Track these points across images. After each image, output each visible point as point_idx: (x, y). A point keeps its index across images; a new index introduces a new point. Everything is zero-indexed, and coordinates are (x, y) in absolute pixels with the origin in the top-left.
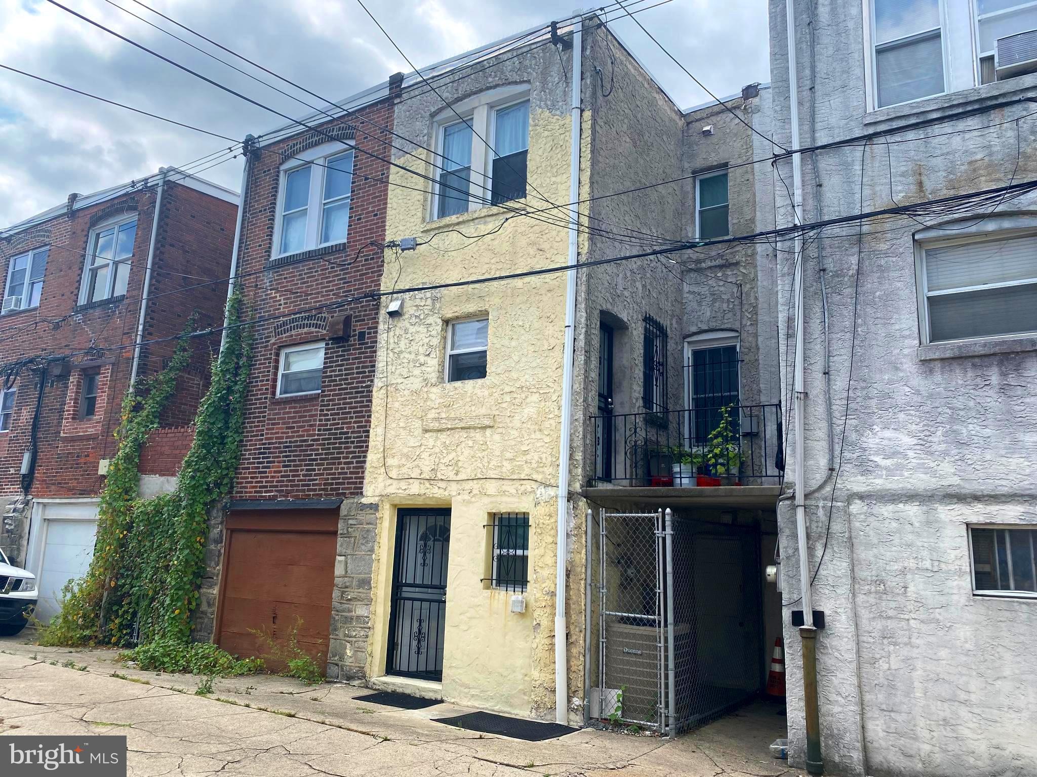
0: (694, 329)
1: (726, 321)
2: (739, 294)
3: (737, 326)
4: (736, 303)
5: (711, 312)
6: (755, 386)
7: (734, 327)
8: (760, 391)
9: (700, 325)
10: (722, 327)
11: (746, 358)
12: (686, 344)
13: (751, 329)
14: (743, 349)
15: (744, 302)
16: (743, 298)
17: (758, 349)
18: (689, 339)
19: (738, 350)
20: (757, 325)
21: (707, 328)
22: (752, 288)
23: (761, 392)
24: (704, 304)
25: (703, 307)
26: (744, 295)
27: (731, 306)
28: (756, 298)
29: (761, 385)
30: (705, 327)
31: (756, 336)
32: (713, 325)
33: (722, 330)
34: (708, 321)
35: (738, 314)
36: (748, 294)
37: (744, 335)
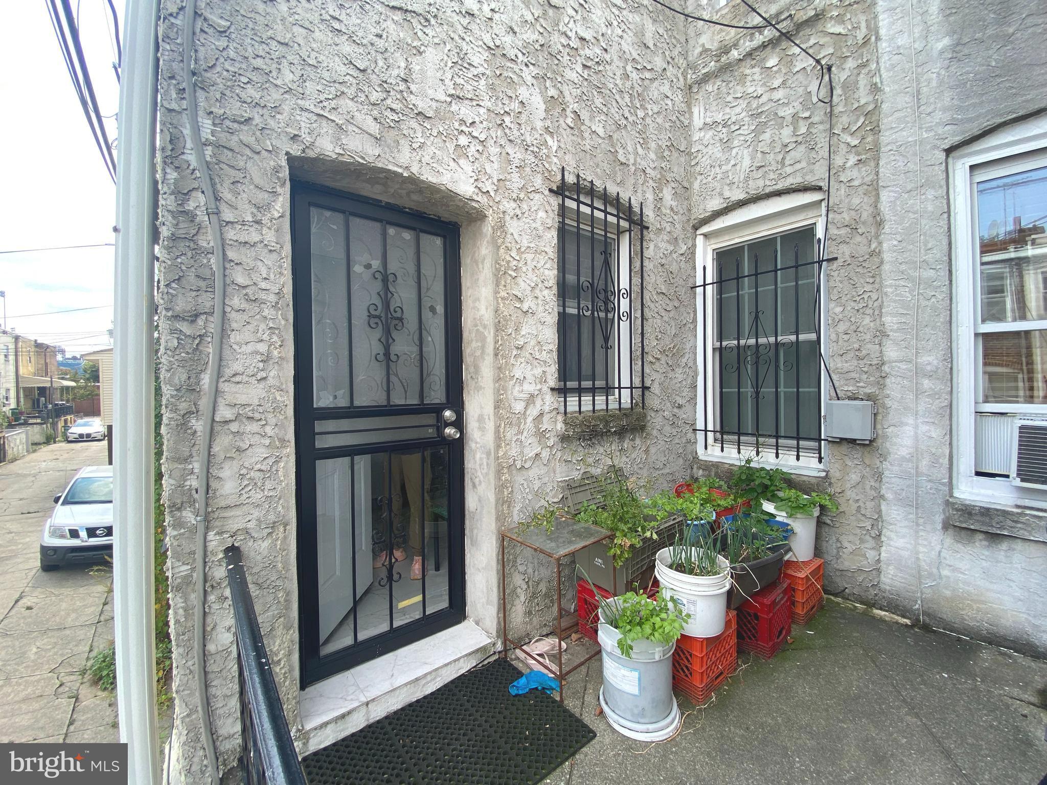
0: (715, 204)
1: (789, 170)
2: (823, 93)
3: (818, 175)
4: (815, 119)
5: (753, 158)
6: (867, 320)
7: (811, 179)
8: (881, 334)
9: (727, 194)
10: (779, 186)
11: (843, 252)
12: (700, 240)
13: (857, 175)
14: (833, 231)
15: (839, 109)
16: (836, 99)
17: (880, 224)
18: (705, 229)
19: (820, 233)
20: (877, 159)
21: (742, 196)
22: (863, 66)
23: (884, 334)
24: (736, 143)
25: (734, 151)
26: (838, 91)
27: (803, 130)
28: (875, 89)
29: (887, 319)
30: (738, 195)
31: (874, 189)
32: (758, 185)
33: (779, 193)
34: (747, 179)
35: (822, 141)
36: (850, 87)
37: (838, 194)
